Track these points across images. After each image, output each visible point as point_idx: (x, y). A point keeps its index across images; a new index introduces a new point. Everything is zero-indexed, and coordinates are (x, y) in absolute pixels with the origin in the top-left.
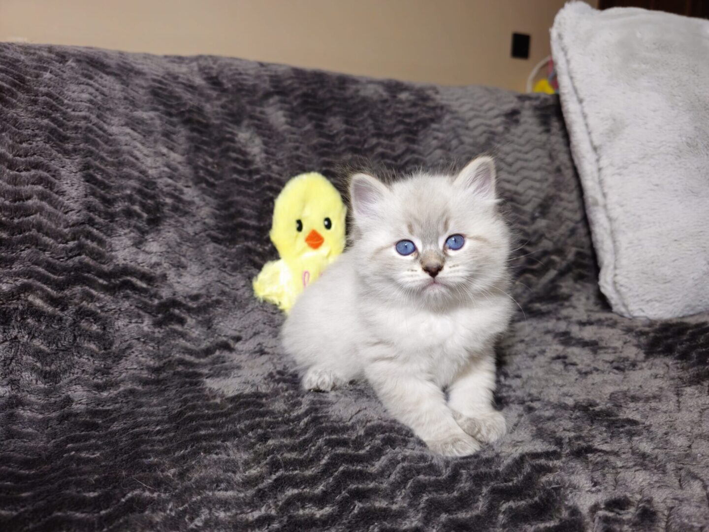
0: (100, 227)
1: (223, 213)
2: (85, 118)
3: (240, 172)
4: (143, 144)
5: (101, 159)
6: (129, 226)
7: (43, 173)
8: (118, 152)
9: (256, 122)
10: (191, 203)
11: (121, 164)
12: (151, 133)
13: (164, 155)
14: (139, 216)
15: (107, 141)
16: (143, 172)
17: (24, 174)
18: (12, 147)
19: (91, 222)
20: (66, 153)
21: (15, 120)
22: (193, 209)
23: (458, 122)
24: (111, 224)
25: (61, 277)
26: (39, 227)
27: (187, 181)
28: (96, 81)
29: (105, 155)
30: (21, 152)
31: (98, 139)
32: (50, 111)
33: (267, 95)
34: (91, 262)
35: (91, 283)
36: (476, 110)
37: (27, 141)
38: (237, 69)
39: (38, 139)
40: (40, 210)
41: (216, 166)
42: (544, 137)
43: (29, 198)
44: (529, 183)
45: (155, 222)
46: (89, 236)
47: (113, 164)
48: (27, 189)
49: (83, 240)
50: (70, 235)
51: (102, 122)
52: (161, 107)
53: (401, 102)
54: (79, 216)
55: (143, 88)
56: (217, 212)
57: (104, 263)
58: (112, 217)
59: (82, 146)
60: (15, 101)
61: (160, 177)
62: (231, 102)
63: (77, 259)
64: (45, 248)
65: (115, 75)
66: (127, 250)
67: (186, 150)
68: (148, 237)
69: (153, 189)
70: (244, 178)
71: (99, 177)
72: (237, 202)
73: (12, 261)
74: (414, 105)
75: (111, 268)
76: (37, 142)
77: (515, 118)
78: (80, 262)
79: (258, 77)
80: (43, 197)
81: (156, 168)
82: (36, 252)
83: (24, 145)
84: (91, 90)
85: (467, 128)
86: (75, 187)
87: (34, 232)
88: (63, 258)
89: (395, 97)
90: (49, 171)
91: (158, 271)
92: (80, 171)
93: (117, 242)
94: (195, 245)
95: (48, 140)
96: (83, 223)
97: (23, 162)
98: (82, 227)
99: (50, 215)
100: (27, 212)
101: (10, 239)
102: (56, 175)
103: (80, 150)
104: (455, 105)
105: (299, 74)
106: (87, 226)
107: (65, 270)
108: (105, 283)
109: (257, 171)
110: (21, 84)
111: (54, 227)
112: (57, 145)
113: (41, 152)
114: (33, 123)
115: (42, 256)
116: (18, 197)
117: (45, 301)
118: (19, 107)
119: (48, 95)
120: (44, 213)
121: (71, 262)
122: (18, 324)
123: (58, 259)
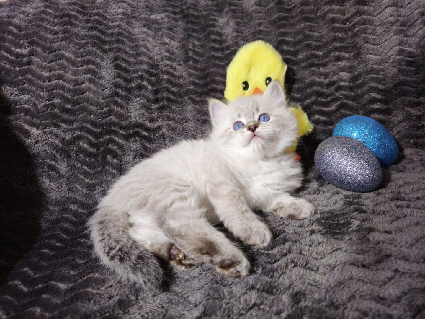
0: (122, 97)
1: (201, 82)
2: (118, 26)
3: (216, 50)
4: (154, 38)
5: (126, 53)
6: (139, 96)
7: (91, 66)
8: (137, 47)
10: (180, 77)
11: (138, 55)
12: (160, 29)
13: (167, 44)
14: (146, 89)
15: (131, 40)
16: (151, 58)
17: (80, 68)
18: (74, 53)
19: (117, 94)
20: (105, 51)
21: (77, 35)
22: (181, 81)
24: (129, 95)
25: (99, 130)
26: (88, 100)
27: (179, 61)
29: (128, 49)
30: (79, 55)
31: (125, 40)
32: (98, 25)
34: (116, 120)
35: (115, 133)
37: (83, 47)
39: (89, 45)
40: (89, 89)
41: (200, 47)
43: (83, 83)
46: (116, 103)
47: (133, 55)
48: (82, 77)
49: (112, 106)
50: (104, 104)
51: (129, 27)
52: (170, 9)
54: (110, 92)
56: (197, 81)
57: (123, 121)
58: (129, 90)
59: (114, 45)
60: (77, 22)
61: (163, 60)
63: (107, 119)
64: (90, 113)
66: (138, 112)
67: (181, 38)
69: (156, 69)
70: (219, 54)
71: (124, 65)
72: (211, 73)
73: (72, 122)
75: (128, 123)
76: (88, 47)
78: (110, 120)
80: (90, 81)
82: (86, 116)
83: (81, 50)
84: (125, 5)
86: (108, 74)
87: (85, 104)
88: (100, 118)
90: (94, 65)
92: (113, 62)
93: (132, 107)
95: (94, 45)
96: (112, 96)
97: (79, 61)
98: (112, 98)
99: (94, 92)
100: (82, 92)
101: (72, 109)
102: (98, 66)
103: (113, 49)
106: (115, 97)
107: (101, 126)
109: (228, 48)
110: (82, 10)
111: (96, 100)
112: (100, 47)
113: (90, 53)
114: (87, 35)
115: (89, 118)
116: (77, 83)
117: (88, 145)
118: (79, 26)
119: (98, 14)
120: (90, 91)
121: (104, 121)
122: (74, 158)
123: (98, 119)
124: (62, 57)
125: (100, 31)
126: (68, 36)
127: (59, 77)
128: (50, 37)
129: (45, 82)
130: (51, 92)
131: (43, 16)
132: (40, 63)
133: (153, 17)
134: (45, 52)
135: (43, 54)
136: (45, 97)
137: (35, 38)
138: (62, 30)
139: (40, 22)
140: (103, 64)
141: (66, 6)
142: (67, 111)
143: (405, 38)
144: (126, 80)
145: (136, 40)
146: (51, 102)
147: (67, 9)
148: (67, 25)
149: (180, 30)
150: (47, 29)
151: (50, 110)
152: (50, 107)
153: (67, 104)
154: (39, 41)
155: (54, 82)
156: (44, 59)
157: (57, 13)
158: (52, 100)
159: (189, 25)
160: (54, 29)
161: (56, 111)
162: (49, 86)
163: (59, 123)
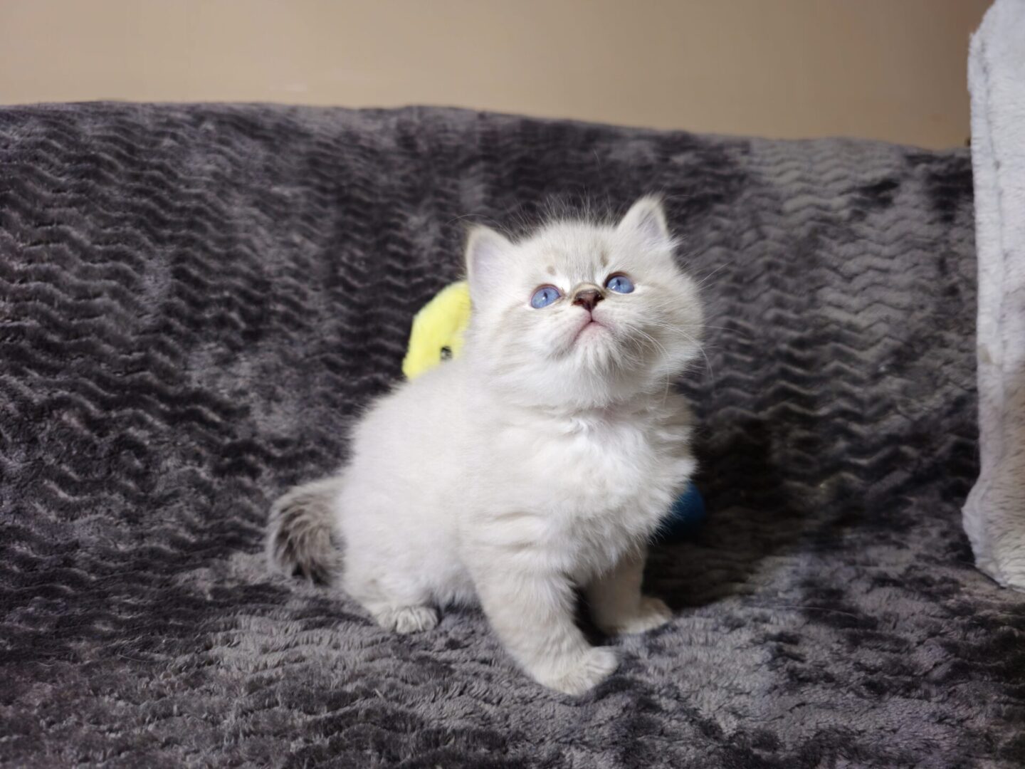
0: (179, 336)
1: (354, 330)
2: (199, 197)
3: (396, 273)
4: (270, 230)
5: (205, 249)
6: (216, 339)
7: (123, 265)
8: (231, 241)
9: (442, 200)
10: (312, 313)
11: (231, 257)
12: (286, 215)
13: (294, 245)
14: (235, 326)
15: (220, 225)
16: (257, 267)
17: (98, 266)
18: (92, 233)
19: (167, 329)
20: (159, 240)
21: (105, 200)
22: (313, 322)
23: (766, 202)
24: (194, 334)
25: (113, 395)
26: (101, 331)
27: (316, 282)
28: (234, 148)
29: (210, 243)
30: (102, 239)
31: (209, 224)
32: (156, 189)
33: (472, 160)
34: (156, 381)
35: (147, 406)
36: (809, 181)
37: (113, 225)
38: (444, 125)
39: (127, 223)
40: (108, 310)
41: (363, 263)
42: (937, 231)
43: (98, 295)
44: (884, 312)
45: (253, 336)
46: (162, 347)
47: (217, 257)
48: (97, 284)
49: (152, 351)
50: (136, 345)
51: (221, 202)
52: (316, 181)
53: (675, 169)
54: (154, 322)
55: (299, 154)
56: (347, 327)
57: (172, 384)
58: (197, 324)
59: (183, 232)
60: (112, 176)
61: (280, 275)
62: (418, 172)
63: (137, 376)
64: (101, 358)
65: (265, 139)
66: (207, 370)
67: (328, 239)
68: (241, 356)
69: (264, 291)
70: (400, 282)
71: (195, 272)
72: (380, 316)
73: (55, 371)
74: (694, 172)
75: (180, 390)
76: (125, 227)
77: (884, 194)
78: (142, 379)
79: (468, 135)
80: (115, 293)
81: (278, 263)
82: (89, 363)
83: (109, 230)
84: (220, 159)
85: (779, 212)
86: (158, 285)
87: (93, 338)
88: (120, 373)
89: (666, 160)
90: (130, 264)
91: (242, 401)
92: (172, 263)
93: (196, 359)
94: (301, 371)
95: (139, 224)
96: (157, 331)
97: (99, 252)
98: (155, 335)
99: (118, 318)
100: (92, 314)
101: (62, 345)
102: (139, 267)
103: (178, 237)
104: (769, 173)
105: (529, 129)
106: (162, 334)
107: (120, 387)
108: (168, 409)
109: (420, 273)
110: (128, 155)
111: (119, 332)
112: (149, 231)
113: (127, 239)
114: (126, 204)
115: (95, 368)
116: (83, 293)
117: (81, 422)
118: (115, 184)
119: (160, 167)
120: (111, 315)
121: (128, 379)
122: (45, 445)
123: (115, 373)
124: (64, 237)
125: (159, 200)
126: (85, 199)
127: (47, 277)
128: (47, 194)
129: (12, 281)
130: (22, 303)
131: (41, 152)
132: (12, 243)
133: (276, 189)
134: (27, 223)
135: (22, 225)
136: (7, 311)
137: (11, 192)
138: (75, 185)
139: (31, 164)
140: (151, 264)
141: (94, 142)
142: (48, 347)
143: (739, 305)
144: (193, 302)
145: (233, 228)
146: (16, 324)
147: (96, 147)
148: (89, 178)
149: (328, 222)
150: (42, 179)
151: (11, 341)
152: (13, 335)
153: (52, 333)
154: (20, 199)
155: (33, 285)
156: (22, 236)
157: (73, 152)
158: (19, 320)
159: (350, 218)
160: (59, 182)
161: (25, 344)
162: (21, 291)
163: (25, 368)
